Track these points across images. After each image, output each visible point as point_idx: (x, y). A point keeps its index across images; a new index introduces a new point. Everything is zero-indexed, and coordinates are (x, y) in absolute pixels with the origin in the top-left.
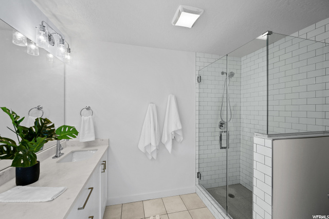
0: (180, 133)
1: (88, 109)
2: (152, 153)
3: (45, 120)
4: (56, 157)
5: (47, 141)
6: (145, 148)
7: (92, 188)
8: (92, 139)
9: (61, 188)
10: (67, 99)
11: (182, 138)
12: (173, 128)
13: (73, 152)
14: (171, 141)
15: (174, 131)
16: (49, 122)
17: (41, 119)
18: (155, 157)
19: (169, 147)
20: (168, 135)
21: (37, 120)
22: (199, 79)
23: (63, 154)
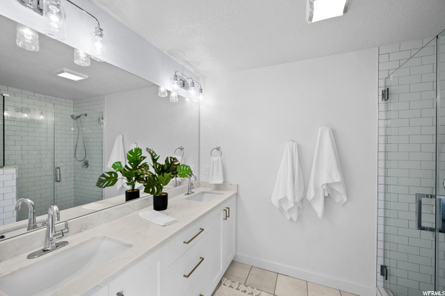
0: (340, 189)
1: (218, 149)
2: (290, 210)
3: (174, 159)
4: (188, 194)
5: (173, 177)
6: (280, 201)
7: (203, 230)
8: (220, 182)
9: (173, 219)
10: (201, 139)
11: (345, 199)
12: (324, 180)
13: (203, 193)
14: (322, 199)
15: (327, 184)
16: (177, 161)
17: (171, 158)
18: (295, 218)
19: (319, 207)
20: (316, 190)
21: (167, 158)
22: (386, 95)
23: (193, 192)
